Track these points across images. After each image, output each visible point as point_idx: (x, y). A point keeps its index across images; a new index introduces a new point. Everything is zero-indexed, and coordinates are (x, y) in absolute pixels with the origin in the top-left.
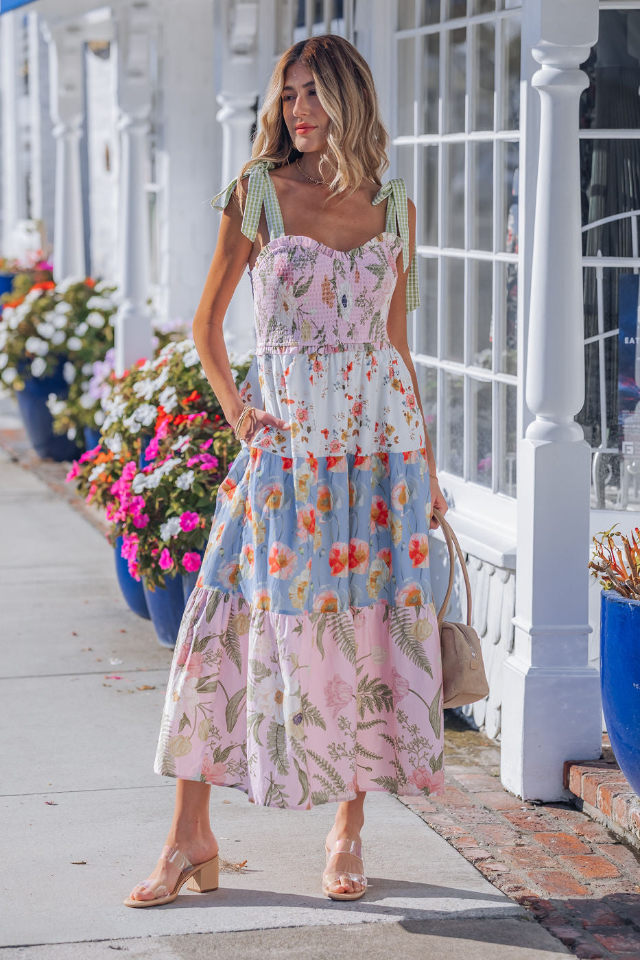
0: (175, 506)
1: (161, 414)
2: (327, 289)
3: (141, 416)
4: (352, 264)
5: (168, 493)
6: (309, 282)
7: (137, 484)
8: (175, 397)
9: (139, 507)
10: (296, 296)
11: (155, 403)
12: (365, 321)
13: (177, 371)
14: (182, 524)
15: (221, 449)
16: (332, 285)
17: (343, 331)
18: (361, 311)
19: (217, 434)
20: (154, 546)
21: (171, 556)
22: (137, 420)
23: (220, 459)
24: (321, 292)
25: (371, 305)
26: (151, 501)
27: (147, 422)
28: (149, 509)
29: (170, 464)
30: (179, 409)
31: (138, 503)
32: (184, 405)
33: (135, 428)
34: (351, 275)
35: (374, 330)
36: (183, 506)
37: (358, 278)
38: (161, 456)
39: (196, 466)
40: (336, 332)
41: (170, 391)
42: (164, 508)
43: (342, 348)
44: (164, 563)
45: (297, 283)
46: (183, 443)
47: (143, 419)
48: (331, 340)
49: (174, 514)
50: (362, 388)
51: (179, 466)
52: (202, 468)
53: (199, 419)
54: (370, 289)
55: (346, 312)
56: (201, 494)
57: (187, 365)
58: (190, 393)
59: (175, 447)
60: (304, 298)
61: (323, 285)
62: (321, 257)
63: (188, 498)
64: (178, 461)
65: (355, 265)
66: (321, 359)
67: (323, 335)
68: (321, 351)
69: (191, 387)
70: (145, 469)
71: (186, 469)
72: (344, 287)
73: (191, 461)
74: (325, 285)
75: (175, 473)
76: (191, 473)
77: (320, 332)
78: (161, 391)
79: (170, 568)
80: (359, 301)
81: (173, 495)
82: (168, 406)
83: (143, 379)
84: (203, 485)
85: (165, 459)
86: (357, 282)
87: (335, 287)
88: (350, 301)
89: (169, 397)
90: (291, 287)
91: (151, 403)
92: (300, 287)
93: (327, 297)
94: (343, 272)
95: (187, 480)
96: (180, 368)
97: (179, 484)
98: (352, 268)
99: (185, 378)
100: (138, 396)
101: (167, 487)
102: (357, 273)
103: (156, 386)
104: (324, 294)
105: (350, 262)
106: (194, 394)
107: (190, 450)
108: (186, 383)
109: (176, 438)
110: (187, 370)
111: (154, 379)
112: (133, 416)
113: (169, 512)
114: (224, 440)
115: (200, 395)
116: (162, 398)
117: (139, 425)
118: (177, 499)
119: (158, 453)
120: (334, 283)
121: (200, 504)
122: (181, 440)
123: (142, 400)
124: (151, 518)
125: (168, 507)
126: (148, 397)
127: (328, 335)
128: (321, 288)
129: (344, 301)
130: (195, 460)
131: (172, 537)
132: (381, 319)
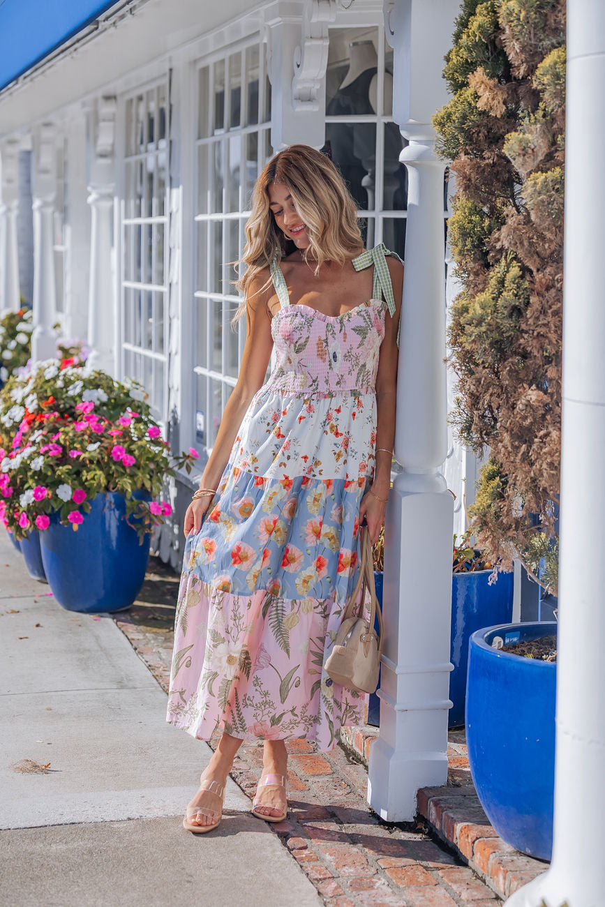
0: (31, 482)
1: (27, 414)
2: (321, 347)
3: (13, 414)
4: (341, 327)
5: (26, 472)
6: (306, 342)
7: (4, 466)
8: (36, 402)
9: (5, 482)
10: (296, 352)
11: (23, 405)
12: (352, 372)
13: (40, 382)
14: (35, 496)
15: (65, 440)
16: (325, 344)
17: (333, 381)
18: (349, 364)
19: (62, 429)
20: (16, 510)
21: (28, 517)
22: (11, 417)
23: (64, 447)
24: (316, 349)
25: (357, 358)
26: (14, 477)
27: (18, 419)
28: (13, 482)
29: (28, 451)
30: (39, 411)
31: (4, 479)
32: (43, 407)
33: (9, 423)
34: (340, 336)
35: (361, 378)
36: (37, 481)
37: (345, 338)
38: (22, 445)
39: (46, 452)
40: (327, 382)
41: (33, 397)
42: (23, 482)
43: (331, 395)
44: (23, 522)
45: (296, 342)
46: (37, 436)
47: (15, 416)
48: (323, 388)
49: (29, 488)
50: (349, 426)
51: (35, 452)
52: (50, 454)
53: (52, 418)
54: (355, 346)
55: (336, 366)
56: (49, 473)
57: (47, 378)
58: (47, 398)
59: (32, 439)
60: (303, 354)
61: (317, 344)
62: (316, 321)
63: (40, 476)
64: (34, 449)
65: (343, 328)
66: (312, 403)
67: (316, 384)
68: (314, 397)
69: (49, 393)
70: (10, 454)
71: (39, 454)
72: (335, 346)
73: (43, 449)
74: (319, 344)
75: (31, 458)
76: (42, 458)
77: (314, 381)
78: (28, 396)
79: (27, 526)
80: (347, 357)
81: (30, 474)
82: (32, 408)
83: (17, 387)
84: (51, 466)
85: (26, 447)
86: (345, 341)
87: (327, 345)
88: (339, 357)
89: (32, 401)
90: (292, 346)
91: (21, 405)
92: (299, 345)
93: (321, 354)
94: (334, 333)
95: (38, 463)
96: (42, 380)
97: (33, 466)
98: (341, 330)
99: (46, 387)
100: (13, 399)
101: (25, 467)
102: (345, 334)
103: (24, 393)
104: (318, 351)
105: (339, 325)
106: (51, 399)
107: (43, 441)
108: (46, 391)
109: (33, 432)
110: (48, 381)
111: (24, 387)
112: (8, 414)
113: (26, 486)
114: (66, 433)
115: (56, 399)
116: (28, 401)
117: (12, 421)
118: (32, 477)
119: (21, 442)
120: (327, 342)
121: (48, 481)
122: (37, 433)
123: (15, 403)
124: (14, 490)
125: (27, 482)
126: (19, 401)
127: (320, 384)
128: (316, 346)
129: (335, 357)
130: (46, 448)
131: (29, 504)
132: (366, 370)
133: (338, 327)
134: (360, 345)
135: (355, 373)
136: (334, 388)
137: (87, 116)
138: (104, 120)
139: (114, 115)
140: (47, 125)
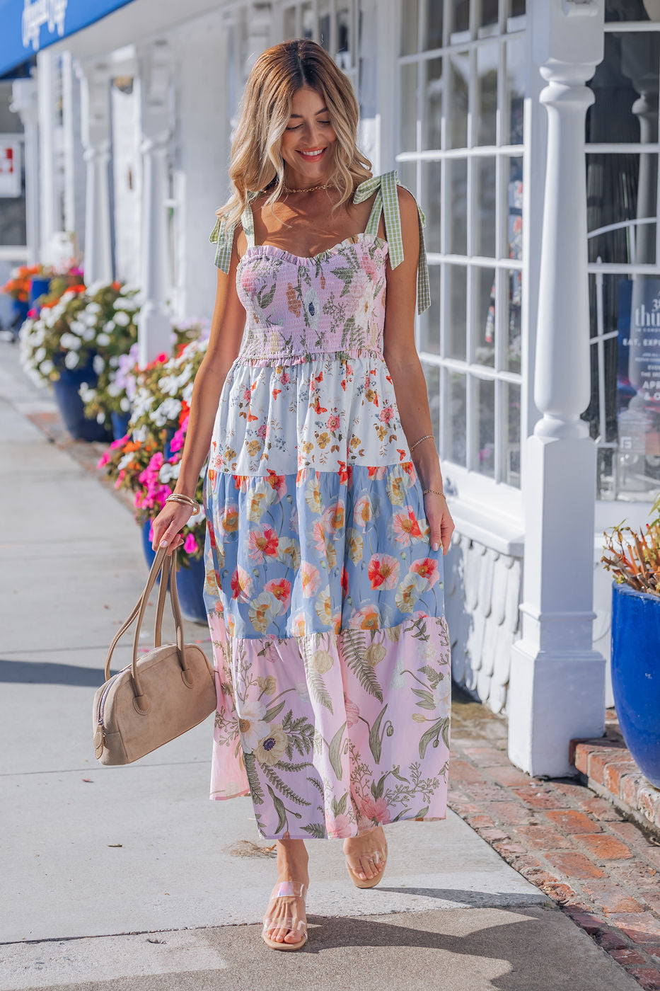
1: (185, 409)
2: (293, 297)
3: (166, 410)
4: (318, 269)
6: (272, 291)
7: (164, 474)
10: (263, 306)
11: (179, 397)
12: (336, 328)
16: (297, 293)
17: (311, 341)
18: (330, 318)
21: (195, 540)
22: (163, 414)
24: (287, 301)
25: (341, 310)
27: (172, 416)
31: (165, 491)
33: (161, 420)
34: (316, 282)
35: (347, 337)
37: (323, 283)
40: (303, 342)
43: (309, 359)
44: (189, 547)
45: (260, 293)
47: (168, 413)
48: (298, 351)
54: (337, 295)
55: (314, 320)
60: (270, 308)
61: (288, 293)
62: (284, 265)
65: (321, 271)
66: (288, 371)
67: (289, 346)
68: (288, 363)
70: (170, 459)
72: (308, 295)
74: (290, 293)
77: (286, 343)
78: (185, 386)
79: (196, 552)
80: (327, 309)
83: (168, 375)
86: (323, 288)
87: (301, 295)
88: (317, 308)
90: (255, 298)
91: (175, 398)
92: (264, 297)
93: (294, 306)
94: (308, 278)
98: (317, 274)
100: (163, 391)
102: (323, 278)
103: (179, 382)
104: (290, 303)
105: (315, 267)
111: (178, 375)
112: (159, 410)
116: (186, 393)
117: (165, 419)
120: (299, 290)
123: (167, 395)
126: (173, 393)
127: (294, 346)
128: (286, 297)
129: (311, 309)
131: (197, 523)
132: (356, 326)
133: (313, 269)
134: (344, 292)
135: (339, 330)
136: (315, 350)
137: (231, 31)
138: (255, 35)
139: (267, 28)
140: (161, 43)
